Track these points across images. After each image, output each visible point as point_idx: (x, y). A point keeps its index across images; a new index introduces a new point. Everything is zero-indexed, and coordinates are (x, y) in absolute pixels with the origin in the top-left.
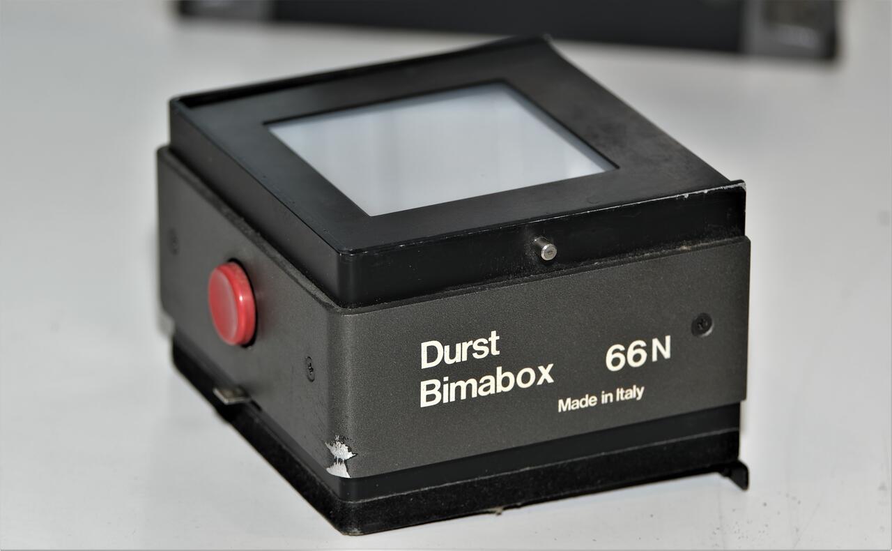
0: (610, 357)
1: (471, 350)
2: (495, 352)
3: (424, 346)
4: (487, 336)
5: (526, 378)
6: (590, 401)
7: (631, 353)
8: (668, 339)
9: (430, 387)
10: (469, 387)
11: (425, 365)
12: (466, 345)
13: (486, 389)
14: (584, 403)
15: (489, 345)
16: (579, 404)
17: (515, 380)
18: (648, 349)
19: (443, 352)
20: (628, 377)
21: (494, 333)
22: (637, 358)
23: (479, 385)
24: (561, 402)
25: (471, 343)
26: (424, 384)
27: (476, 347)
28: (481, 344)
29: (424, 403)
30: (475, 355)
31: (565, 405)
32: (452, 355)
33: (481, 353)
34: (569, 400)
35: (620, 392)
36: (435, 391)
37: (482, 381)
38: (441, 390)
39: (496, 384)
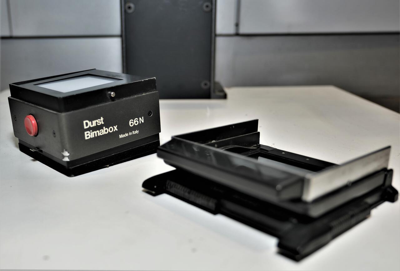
0: (130, 123)
1: (97, 123)
2: (103, 123)
3: (85, 122)
4: (100, 119)
5: (111, 129)
6: (127, 135)
7: (135, 122)
8: (143, 117)
9: (87, 134)
10: (97, 133)
11: (85, 127)
12: (95, 121)
13: (102, 133)
14: (125, 135)
15: (101, 121)
16: (124, 136)
17: (109, 130)
18: (139, 120)
19: (89, 123)
20: (135, 128)
21: (102, 118)
22: (136, 123)
23: (100, 132)
24: (120, 135)
25: (96, 121)
26: (86, 133)
27: (98, 122)
28: (99, 121)
29: (86, 138)
30: (98, 124)
31: (121, 136)
32: (92, 124)
33: (99, 123)
34: (122, 135)
35: (133, 132)
36: (89, 135)
37: (100, 131)
38: (90, 134)
39: (104, 131)
